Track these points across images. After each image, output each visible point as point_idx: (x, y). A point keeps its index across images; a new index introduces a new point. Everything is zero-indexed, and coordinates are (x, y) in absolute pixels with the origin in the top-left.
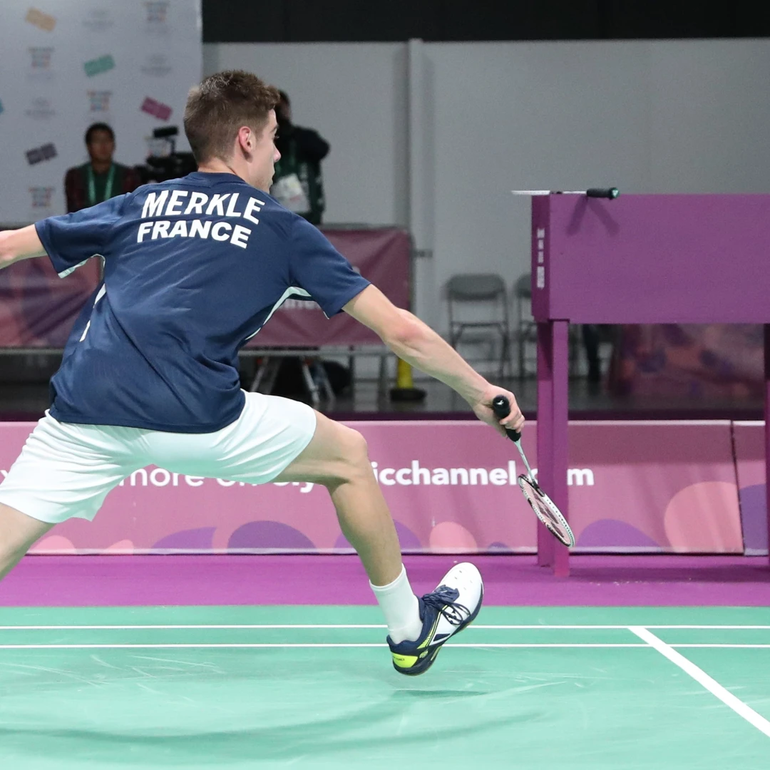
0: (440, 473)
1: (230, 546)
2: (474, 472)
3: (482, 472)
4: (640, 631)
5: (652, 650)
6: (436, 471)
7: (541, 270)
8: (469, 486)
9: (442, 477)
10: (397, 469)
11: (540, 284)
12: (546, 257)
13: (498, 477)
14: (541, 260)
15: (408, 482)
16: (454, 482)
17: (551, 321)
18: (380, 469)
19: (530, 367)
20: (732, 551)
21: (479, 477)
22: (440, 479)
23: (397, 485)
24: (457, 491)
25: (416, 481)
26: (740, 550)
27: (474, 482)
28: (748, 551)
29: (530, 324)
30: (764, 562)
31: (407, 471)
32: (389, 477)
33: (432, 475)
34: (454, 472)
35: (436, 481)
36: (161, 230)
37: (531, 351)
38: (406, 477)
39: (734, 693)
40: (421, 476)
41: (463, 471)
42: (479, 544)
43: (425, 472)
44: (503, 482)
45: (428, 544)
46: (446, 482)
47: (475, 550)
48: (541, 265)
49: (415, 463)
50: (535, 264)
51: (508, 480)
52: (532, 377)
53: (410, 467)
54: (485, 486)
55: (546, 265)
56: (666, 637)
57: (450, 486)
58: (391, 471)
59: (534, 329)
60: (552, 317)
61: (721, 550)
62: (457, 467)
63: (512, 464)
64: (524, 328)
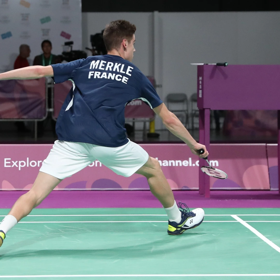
0: (165, 162)
1: (92, 187)
2: (177, 162)
3: (180, 161)
4: (235, 216)
5: (239, 223)
6: (164, 161)
7: (200, 91)
8: (175, 166)
11: (200, 96)
13: (185, 163)
14: (200, 87)
16: (170, 165)
17: (204, 109)
19: (197, 126)
20: (266, 189)
21: (179, 163)
22: (165, 164)
24: (171, 168)
26: (269, 189)
27: (177, 165)
28: (272, 189)
29: (196, 111)
30: (278, 193)
33: (162, 163)
34: (170, 162)
35: (164, 165)
36: (97, 75)
37: (197, 120)
39: (267, 237)
41: (173, 161)
42: (179, 186)
43: (160, 161)
44: (187, 165)
46: (167, 165)
47: (177, 189)
48: (201, 89)
50: (198, 89)
51: (189, 164)
52: (197, 129)
54: (181, 167)
55: (202, 89)
56: (243, 218)
57: (169, 167)
59: (198, 113)
60: (204, 107)
61: (262, 189)
62: (171, 160)
63: (190, 159)
64: (194, 112)
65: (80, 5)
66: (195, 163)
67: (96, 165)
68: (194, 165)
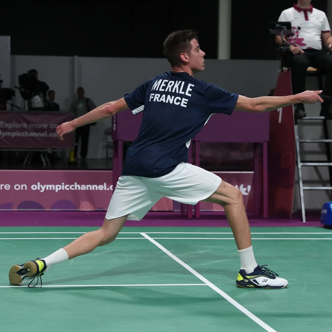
0: (83, 186)
1: (18, 208)
2: (93, 186)
3: (96, 186)
4: (143, 234)
5: (147, 240)
6: (82, 186)
7: (115, 125)
8: (92, 190)
9: (84, 187)
10: (70, 185)
11: (114, 129)
12: (116, 121)
13: (101, 187)
14: (115, 122)
15: (73, 189)
16: (88, 189)
17: (118, 140)
18: (65, 185)
19: (111, 156)
20: (170, 210)
21: (95, 187)
22: (83, 188)
23: (70, 190)
24: (88, 192)
25: (76, 189)
26: (173, 210)
27: (93, 189)
28: (175, 210)
29: (110, 143)
30: (180, 214)
31: (73, 186)
32: (68, 187)
33: (81, 187)
34: (88, 186)
35: (82, 189)
37: (111, 151)
38: (73, 187)
39: (172, 252)
40: (77, 187)
41: (90, 186)
42: (95, 208)
43: (79, 186)
44: (102, 189)
45: (79, 208)
46: (85, 189)
47: (93, 210)
48: (115, 123)
49: (76, 183)
50: (113, 123)
51: (104, 189)
52: (110, 159)
53: (74, 184)
54: (97, 190)
55: (116, 123)
56: (151, 236)
57: (86, 190)
58: (68, 186)
59: (112, 144)
60: (118, 139)
61: (167, 210)
62: (88, 184)
63: (105, 184)
64: (108, 144)
65: (9, 48)
66: (109, 187)
67: (22, 189)
68: (108, 189)
